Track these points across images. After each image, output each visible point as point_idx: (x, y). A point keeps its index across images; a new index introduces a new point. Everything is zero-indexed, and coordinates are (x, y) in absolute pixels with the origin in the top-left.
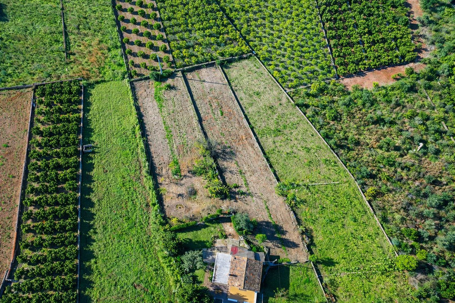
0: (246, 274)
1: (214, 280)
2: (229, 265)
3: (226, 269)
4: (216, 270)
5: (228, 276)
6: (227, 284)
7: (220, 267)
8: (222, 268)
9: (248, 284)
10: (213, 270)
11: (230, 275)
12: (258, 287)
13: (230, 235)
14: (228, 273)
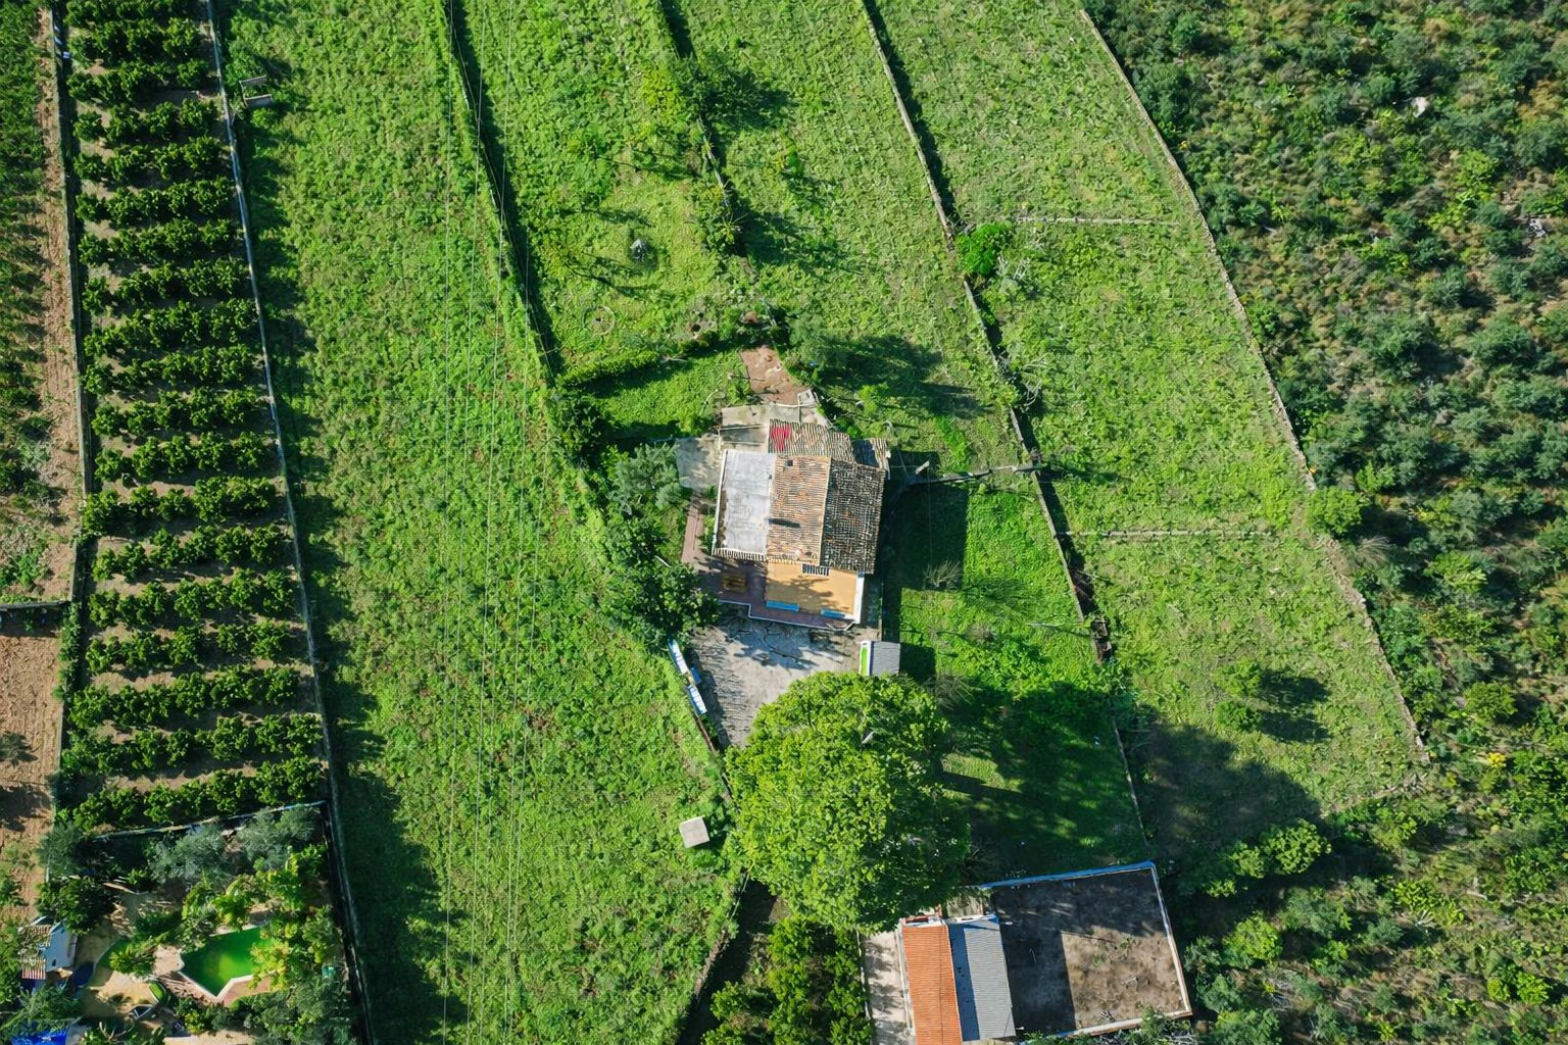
0: (827, 513)
1: (718, 545)
2: (768, 489)
3: (757, 505)
4: (723, 509)
5: (769, 527)
6: (764, 553)
7: (737, 500)
8: (744, 501)
9: (835, 547)
10: (713, 511)
11: (774, 521)
12: (867, 553)
13: (766, 392)
14: (768, 514)
